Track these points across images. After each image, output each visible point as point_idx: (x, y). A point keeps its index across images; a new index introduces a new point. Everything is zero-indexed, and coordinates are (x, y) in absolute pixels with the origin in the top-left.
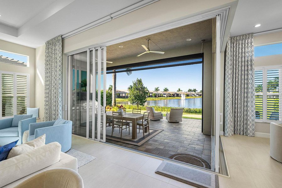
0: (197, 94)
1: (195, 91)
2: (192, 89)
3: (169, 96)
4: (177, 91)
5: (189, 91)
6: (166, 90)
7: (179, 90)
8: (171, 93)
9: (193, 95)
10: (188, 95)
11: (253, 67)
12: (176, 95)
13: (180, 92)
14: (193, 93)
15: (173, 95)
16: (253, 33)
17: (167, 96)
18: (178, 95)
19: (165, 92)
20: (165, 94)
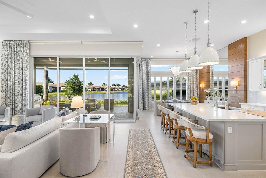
0: (120, 89)
1: (118, 85)
2: (116, 84)
3: (94, 91)
4: (102, 85)
5: (113, 85)
6: (91, 84)
7: (104, 84)
8: (96, 88)
9: (117, 90)
10: (112, 90)
11: (151, 75)
12: (100, 89)
13: (105, 86)
14: (117, 87)
15: (98, 90)
16: (151, 59)
17: (92, 91)
18: (103, 89)
19: (90, 86)
20: (90, 88)
